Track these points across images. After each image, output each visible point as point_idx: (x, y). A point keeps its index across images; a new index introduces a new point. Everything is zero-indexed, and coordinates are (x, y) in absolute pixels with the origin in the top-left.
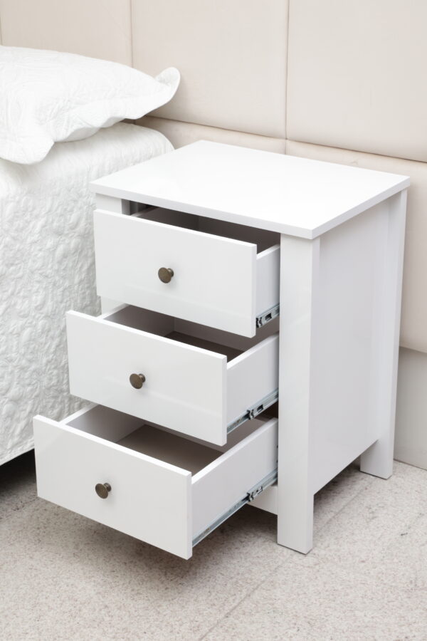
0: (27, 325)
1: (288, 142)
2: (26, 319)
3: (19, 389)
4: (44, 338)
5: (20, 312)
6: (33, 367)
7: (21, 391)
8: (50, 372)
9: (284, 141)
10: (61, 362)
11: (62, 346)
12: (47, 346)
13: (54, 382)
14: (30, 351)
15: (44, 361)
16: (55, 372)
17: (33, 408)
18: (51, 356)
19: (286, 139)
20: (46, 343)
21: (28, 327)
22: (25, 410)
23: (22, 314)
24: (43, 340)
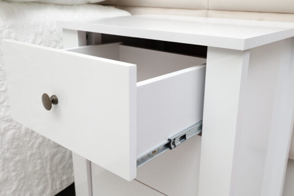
0: (11, 127)
1: (209, 11)
2: (10, 123)
3: (4, 175)
4: (28, 138)
5: (4, 117)
6: (17, 158)
7: (5, 176)
8: (34, 161)
9: (206, 11)
10: (44, 154)
11: (45, 143)
12: (31, 143)
13: (38, 168)
14: (14, 146)
15: (29, 153)
16: (39, 161)
17: (17, 187)
18: (35, 150)
19: (208, 10)
20: (29, 142)
21: (12, 129)
22: (11, 189)
23: (5, 119)
24: (27, 139)
